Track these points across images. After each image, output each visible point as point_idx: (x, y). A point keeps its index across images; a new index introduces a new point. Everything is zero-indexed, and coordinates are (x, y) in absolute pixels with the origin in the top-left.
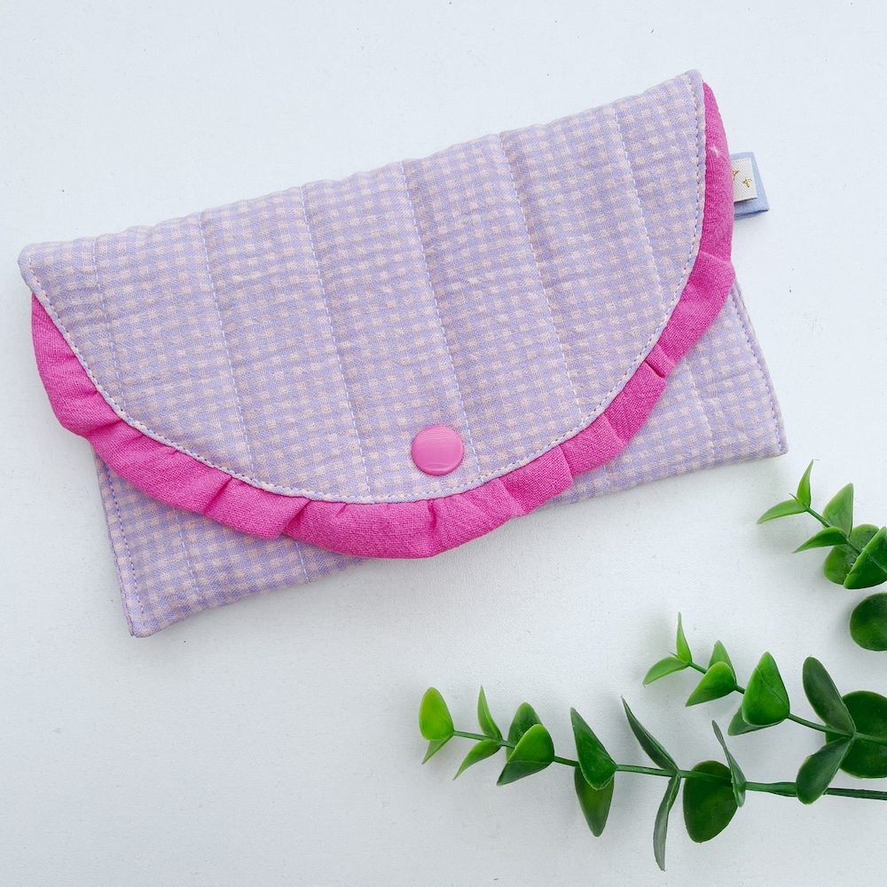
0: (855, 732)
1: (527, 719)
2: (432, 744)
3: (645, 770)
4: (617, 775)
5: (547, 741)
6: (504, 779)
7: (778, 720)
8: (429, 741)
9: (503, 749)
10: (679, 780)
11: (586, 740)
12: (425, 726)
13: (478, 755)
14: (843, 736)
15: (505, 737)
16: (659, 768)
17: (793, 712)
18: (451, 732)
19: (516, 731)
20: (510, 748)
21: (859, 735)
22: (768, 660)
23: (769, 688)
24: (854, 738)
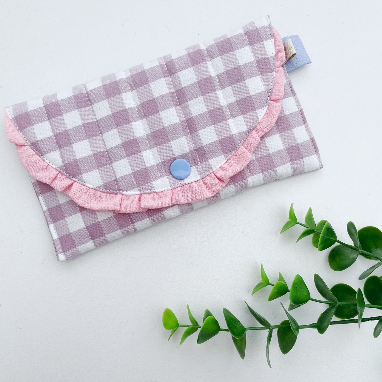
0: (338, 302)
3: (258, 328)
4: (246, 332)
6: (199, 342)
7: (306, 301)
8: (169, 331)
10: (272, 330)
13: (188, 332)
14: (332, 304)
15: (200, 324)
16: (263, 326)
17: (311, 297)
18: (178, 325)
22: (299, 278)
23: (300, 289)
24: (337, 305)
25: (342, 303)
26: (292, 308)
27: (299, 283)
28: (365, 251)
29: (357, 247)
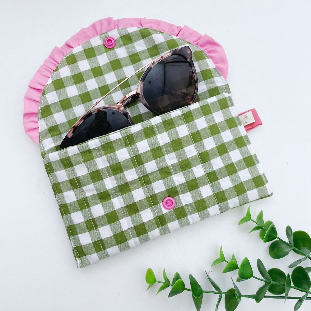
0: (272, 281)
1: (177, 277)
2: (149, 285)
3: (212, 292)
4: (204, 293)
5: (183, 284)
6: (170, 296)
7: (250, 278)
8: (149, 284)
9: (170, 286)
10: (222, 295)
11: (194, 284)
12: (147, 280)
13: (163, 288)
14: (268, 282)
15: (171, 282)
16: (217, 291)
17: (254, 275)
18: (155, 281)
19: (174, 280)
20: (172, 286)
21: (272, 282)
22: (246, 260)
23: (246, 268)
24: (271, 283)
25: (275, 282)
26: (238, 280)
27: (246, 263)
28: (296, 248)
29: (291, 244)
